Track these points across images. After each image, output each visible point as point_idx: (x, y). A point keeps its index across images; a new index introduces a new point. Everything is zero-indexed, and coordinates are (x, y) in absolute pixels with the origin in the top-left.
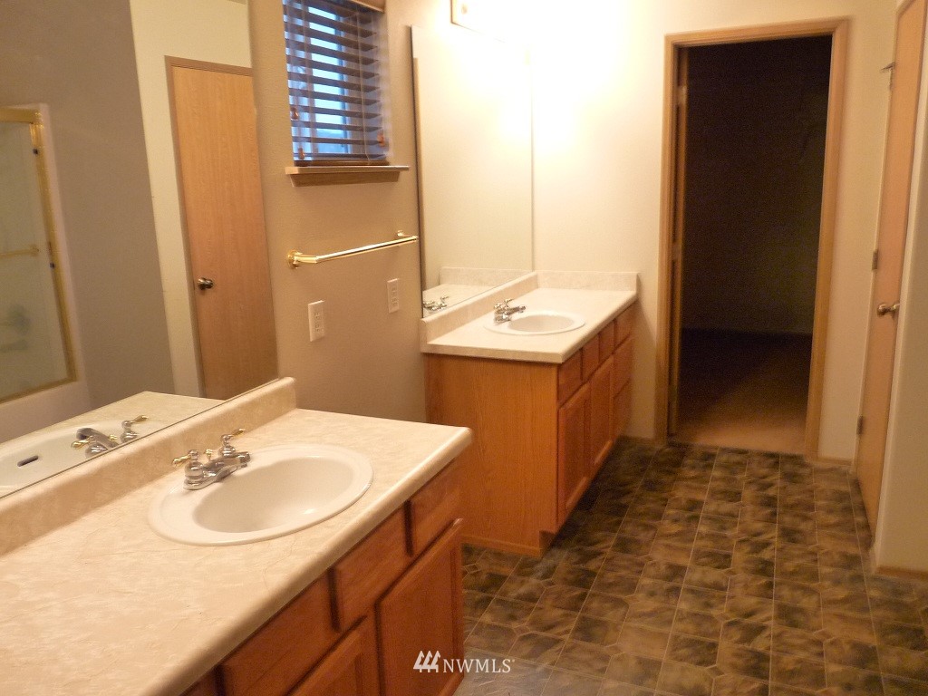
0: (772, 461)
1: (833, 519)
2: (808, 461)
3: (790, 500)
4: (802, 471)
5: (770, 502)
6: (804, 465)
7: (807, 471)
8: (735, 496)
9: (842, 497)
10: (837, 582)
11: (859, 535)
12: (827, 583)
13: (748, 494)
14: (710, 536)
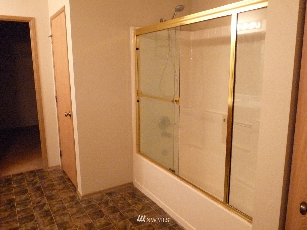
0: (33, 174)
1: (61, 187)
2: (45, 170)
3: (45, 186)
4: (45, 174)
5: (39, 189)
6: (44, 172)
7: (47, 173)
8: (25, 192)
9: (61, 178)
10: (72, 207)
11: (71, 188)
12: (69, 209)
13: (29, 189)
14: (23, 211)
